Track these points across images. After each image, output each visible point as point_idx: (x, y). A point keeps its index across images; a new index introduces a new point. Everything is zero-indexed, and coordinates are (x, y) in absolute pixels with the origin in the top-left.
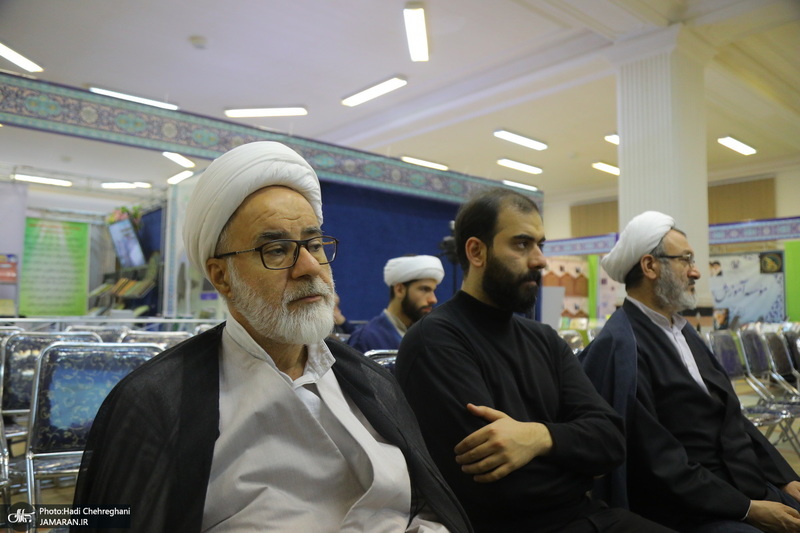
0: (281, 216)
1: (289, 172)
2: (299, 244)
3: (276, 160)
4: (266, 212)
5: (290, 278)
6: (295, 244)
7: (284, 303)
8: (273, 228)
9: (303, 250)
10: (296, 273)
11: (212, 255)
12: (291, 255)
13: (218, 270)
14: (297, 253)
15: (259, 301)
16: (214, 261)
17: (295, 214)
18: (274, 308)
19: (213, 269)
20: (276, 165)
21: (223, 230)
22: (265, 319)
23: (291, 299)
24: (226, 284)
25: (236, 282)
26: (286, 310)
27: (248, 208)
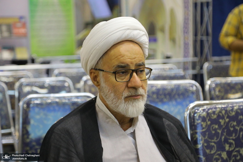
0: (127, 58)
1: (134, 35)
2: (133, 71)
3: (128, 29)
4: (120, 55)
5: (127, 86)
6: (131, 71)
7: (123, 97)
8: (122, 63)
9: (135, 74)
10: (130, 85)
11: (93, 68)
12: (129, 76)
13: (95, 75)
14: (131, 75)
15: (112, 95)
16: (93, 71)
17: (134, 56)
18: (118, 99)
19: (92, 74)
20: (128, 32)
21: (100, 59)
22: (114, 103)
23: (126, 96)
24: (98, 82)
25: (103, 84)
26: (123, 101)
27: (112, 52)
